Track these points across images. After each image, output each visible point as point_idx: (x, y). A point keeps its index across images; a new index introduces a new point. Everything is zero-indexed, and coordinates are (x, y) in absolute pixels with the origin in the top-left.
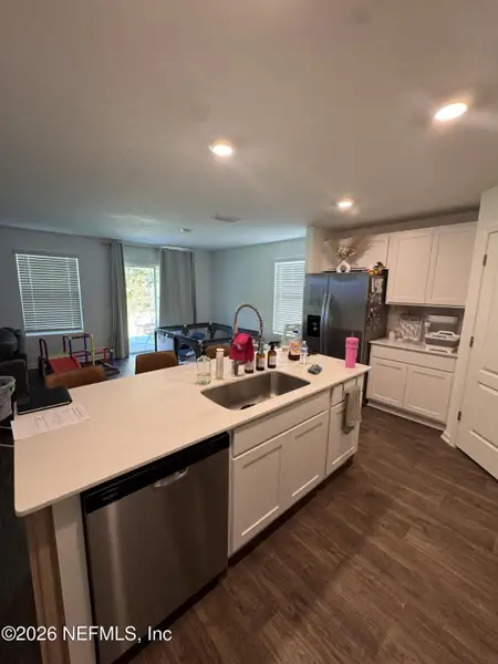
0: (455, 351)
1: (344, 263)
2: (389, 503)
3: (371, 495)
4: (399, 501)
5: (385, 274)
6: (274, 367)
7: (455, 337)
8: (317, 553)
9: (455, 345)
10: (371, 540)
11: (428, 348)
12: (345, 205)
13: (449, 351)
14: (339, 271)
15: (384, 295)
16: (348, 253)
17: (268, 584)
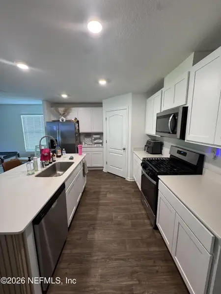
0: (102, 145)
1: (62, 117)
2: (100, 192)
3: (95, 192)
4: (102, 190)
5: (78, 122)
6: (55, 161)
7: (101, 141)
8: (90, 213)
9: (102, 143)
10: (100, 202)
11: (95, 145)
12: (64, 96)
13: (101, 145)
14: (61, 121)
15: (79, 130)
16: (64, 114)
17: (82, 229)
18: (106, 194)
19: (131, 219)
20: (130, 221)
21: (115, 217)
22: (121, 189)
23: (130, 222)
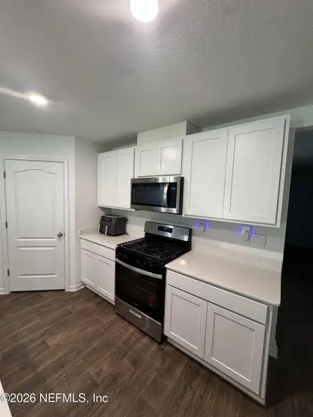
18: (44, 342)
19: (124, 356)
20: (125, 359)
21: (97, 373)
22: (70, 313)
23: (127, 362)
